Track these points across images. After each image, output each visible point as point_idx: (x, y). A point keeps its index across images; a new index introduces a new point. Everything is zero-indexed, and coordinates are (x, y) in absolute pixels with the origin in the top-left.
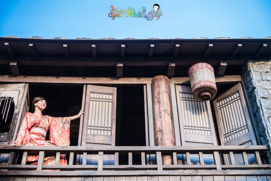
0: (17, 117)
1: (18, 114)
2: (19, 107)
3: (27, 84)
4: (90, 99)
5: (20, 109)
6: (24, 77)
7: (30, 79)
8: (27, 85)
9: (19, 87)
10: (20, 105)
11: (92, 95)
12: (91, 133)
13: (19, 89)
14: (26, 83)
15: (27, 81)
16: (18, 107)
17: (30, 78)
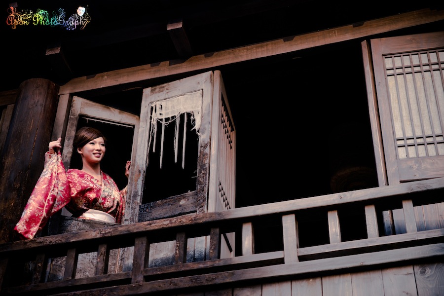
0: (207, 151)
1: (209, 144)
2: (207, 126)
3: (215, 72)
4: (385, 73)
5: (211, 132)
6: (205, 57)
7: (221, 58)
8: (217, 72)
9: (199, 83)
10: (210, 123)
11: (389, 63)
12: (411, 156)
13: (199, 87)
14: (213, 69)
15: (215, 65)
16: (205, 129)
17: (220, 56)
